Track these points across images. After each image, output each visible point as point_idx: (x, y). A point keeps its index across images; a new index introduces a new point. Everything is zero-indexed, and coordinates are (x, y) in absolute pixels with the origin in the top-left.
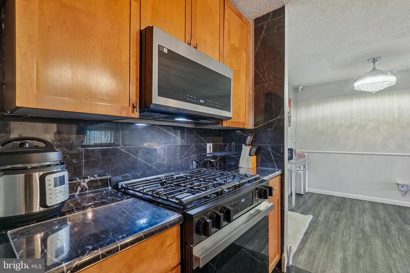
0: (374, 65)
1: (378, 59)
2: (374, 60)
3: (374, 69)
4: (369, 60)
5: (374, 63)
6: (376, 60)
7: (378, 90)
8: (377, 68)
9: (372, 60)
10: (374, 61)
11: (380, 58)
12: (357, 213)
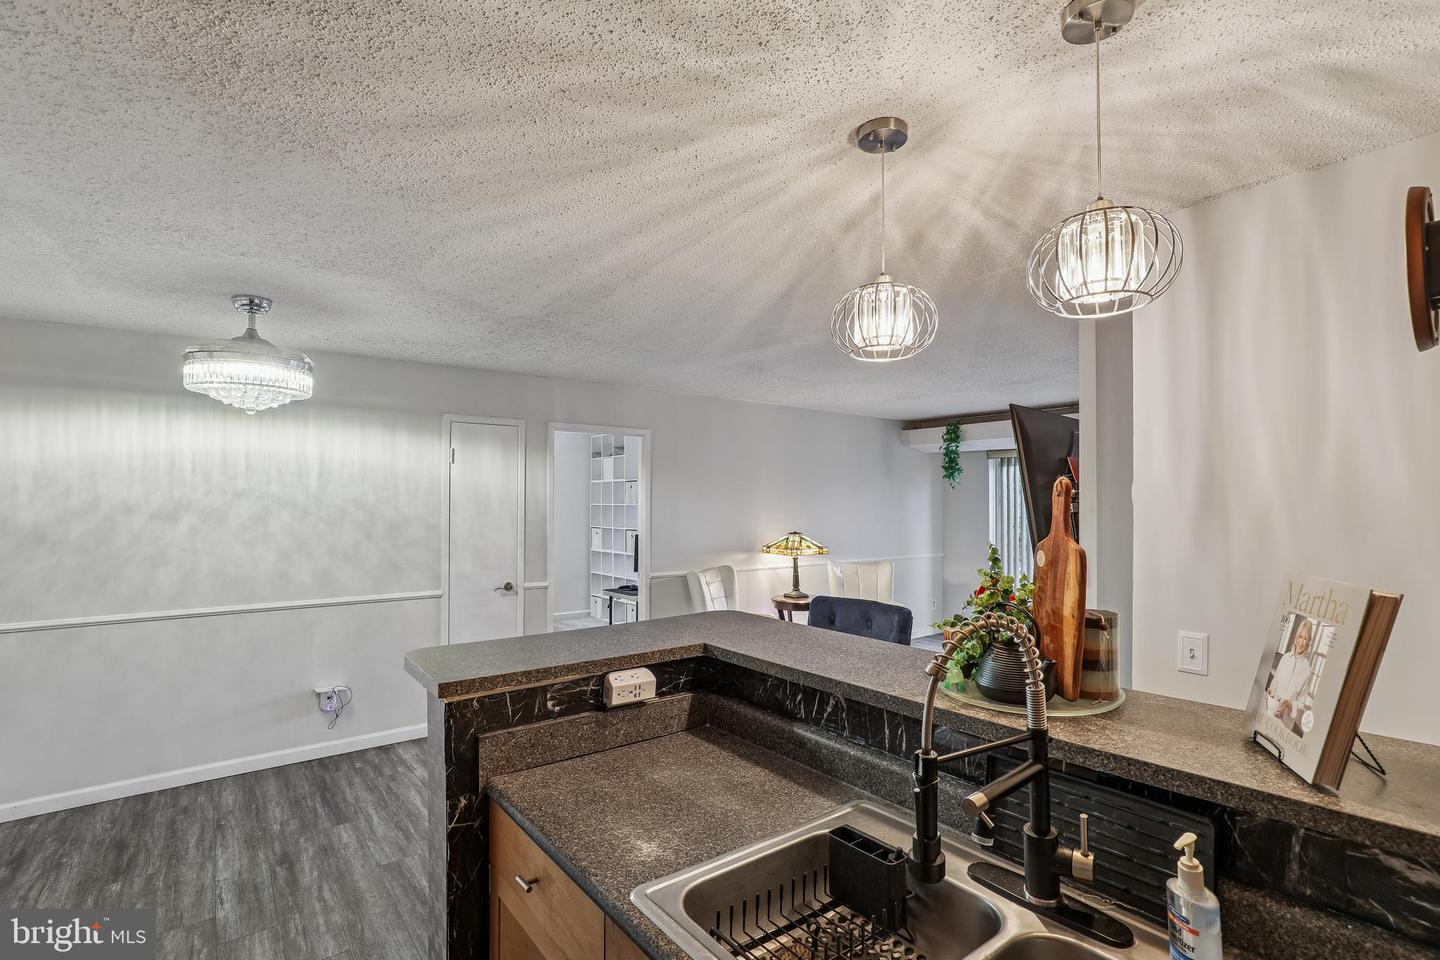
0: (252, 320)
1: (265, 305)
2: (252, 302)
3: (251, 335)
4: (235, 297)
5: (251, 311)
6: (258, 305)
7: (263, 408)
8: (262, 331)
9: (245, 302)
10: (253, 306)
11: (271, 301)
12: (192, 852)
